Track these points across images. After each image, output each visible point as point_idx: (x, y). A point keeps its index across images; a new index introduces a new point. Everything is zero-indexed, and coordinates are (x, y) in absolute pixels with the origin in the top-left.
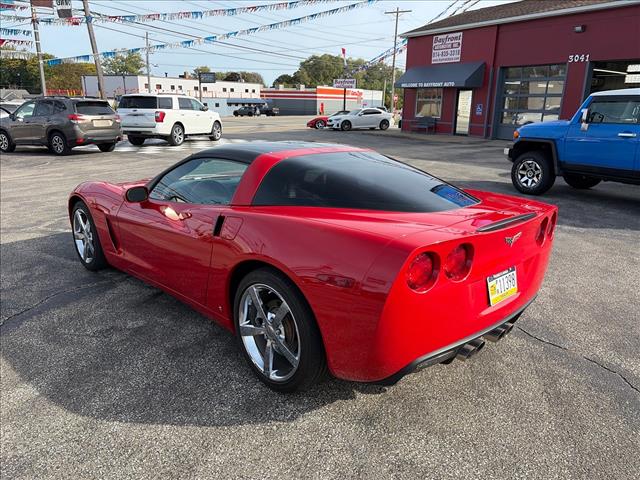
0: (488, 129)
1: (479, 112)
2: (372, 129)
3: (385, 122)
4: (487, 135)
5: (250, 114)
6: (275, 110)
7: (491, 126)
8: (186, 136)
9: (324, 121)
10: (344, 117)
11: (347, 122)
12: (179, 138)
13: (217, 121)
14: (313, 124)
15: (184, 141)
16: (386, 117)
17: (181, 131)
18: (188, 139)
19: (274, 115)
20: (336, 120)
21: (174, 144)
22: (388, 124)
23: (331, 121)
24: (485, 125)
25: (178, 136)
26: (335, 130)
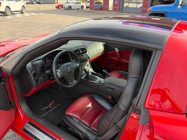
0: (119, 9)
1: (116, 3)
2: (78, 9)
3: (83, 7)
4: (119, 11)
5: (32, 4)
6: (41, 2)
7: (120, 8)
8: (11, 12)
9: (62, 6)
10: (69, 5)
11: (70, 6)
12: (8, 13)
13: (23, 6)
14: (58, 7)
15: (11, 14)
16: (83, 5)
17: (9, 10)
18: (13, 13)
19: (41, 4)
20: (66, 6)
21: (7, 16)
22: (84, 7)
23: (64, 6)
24: (118, 8)
25: (8, 12)
26: (66, 9)
